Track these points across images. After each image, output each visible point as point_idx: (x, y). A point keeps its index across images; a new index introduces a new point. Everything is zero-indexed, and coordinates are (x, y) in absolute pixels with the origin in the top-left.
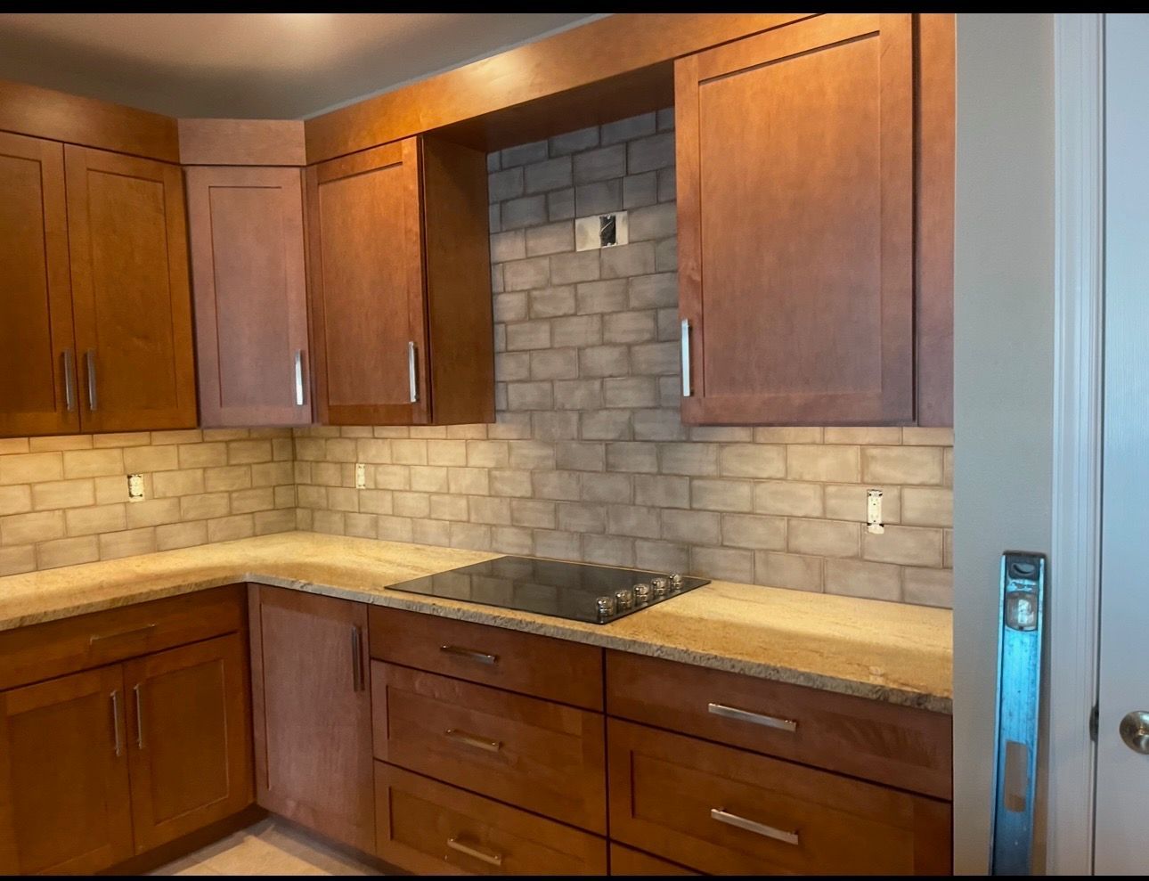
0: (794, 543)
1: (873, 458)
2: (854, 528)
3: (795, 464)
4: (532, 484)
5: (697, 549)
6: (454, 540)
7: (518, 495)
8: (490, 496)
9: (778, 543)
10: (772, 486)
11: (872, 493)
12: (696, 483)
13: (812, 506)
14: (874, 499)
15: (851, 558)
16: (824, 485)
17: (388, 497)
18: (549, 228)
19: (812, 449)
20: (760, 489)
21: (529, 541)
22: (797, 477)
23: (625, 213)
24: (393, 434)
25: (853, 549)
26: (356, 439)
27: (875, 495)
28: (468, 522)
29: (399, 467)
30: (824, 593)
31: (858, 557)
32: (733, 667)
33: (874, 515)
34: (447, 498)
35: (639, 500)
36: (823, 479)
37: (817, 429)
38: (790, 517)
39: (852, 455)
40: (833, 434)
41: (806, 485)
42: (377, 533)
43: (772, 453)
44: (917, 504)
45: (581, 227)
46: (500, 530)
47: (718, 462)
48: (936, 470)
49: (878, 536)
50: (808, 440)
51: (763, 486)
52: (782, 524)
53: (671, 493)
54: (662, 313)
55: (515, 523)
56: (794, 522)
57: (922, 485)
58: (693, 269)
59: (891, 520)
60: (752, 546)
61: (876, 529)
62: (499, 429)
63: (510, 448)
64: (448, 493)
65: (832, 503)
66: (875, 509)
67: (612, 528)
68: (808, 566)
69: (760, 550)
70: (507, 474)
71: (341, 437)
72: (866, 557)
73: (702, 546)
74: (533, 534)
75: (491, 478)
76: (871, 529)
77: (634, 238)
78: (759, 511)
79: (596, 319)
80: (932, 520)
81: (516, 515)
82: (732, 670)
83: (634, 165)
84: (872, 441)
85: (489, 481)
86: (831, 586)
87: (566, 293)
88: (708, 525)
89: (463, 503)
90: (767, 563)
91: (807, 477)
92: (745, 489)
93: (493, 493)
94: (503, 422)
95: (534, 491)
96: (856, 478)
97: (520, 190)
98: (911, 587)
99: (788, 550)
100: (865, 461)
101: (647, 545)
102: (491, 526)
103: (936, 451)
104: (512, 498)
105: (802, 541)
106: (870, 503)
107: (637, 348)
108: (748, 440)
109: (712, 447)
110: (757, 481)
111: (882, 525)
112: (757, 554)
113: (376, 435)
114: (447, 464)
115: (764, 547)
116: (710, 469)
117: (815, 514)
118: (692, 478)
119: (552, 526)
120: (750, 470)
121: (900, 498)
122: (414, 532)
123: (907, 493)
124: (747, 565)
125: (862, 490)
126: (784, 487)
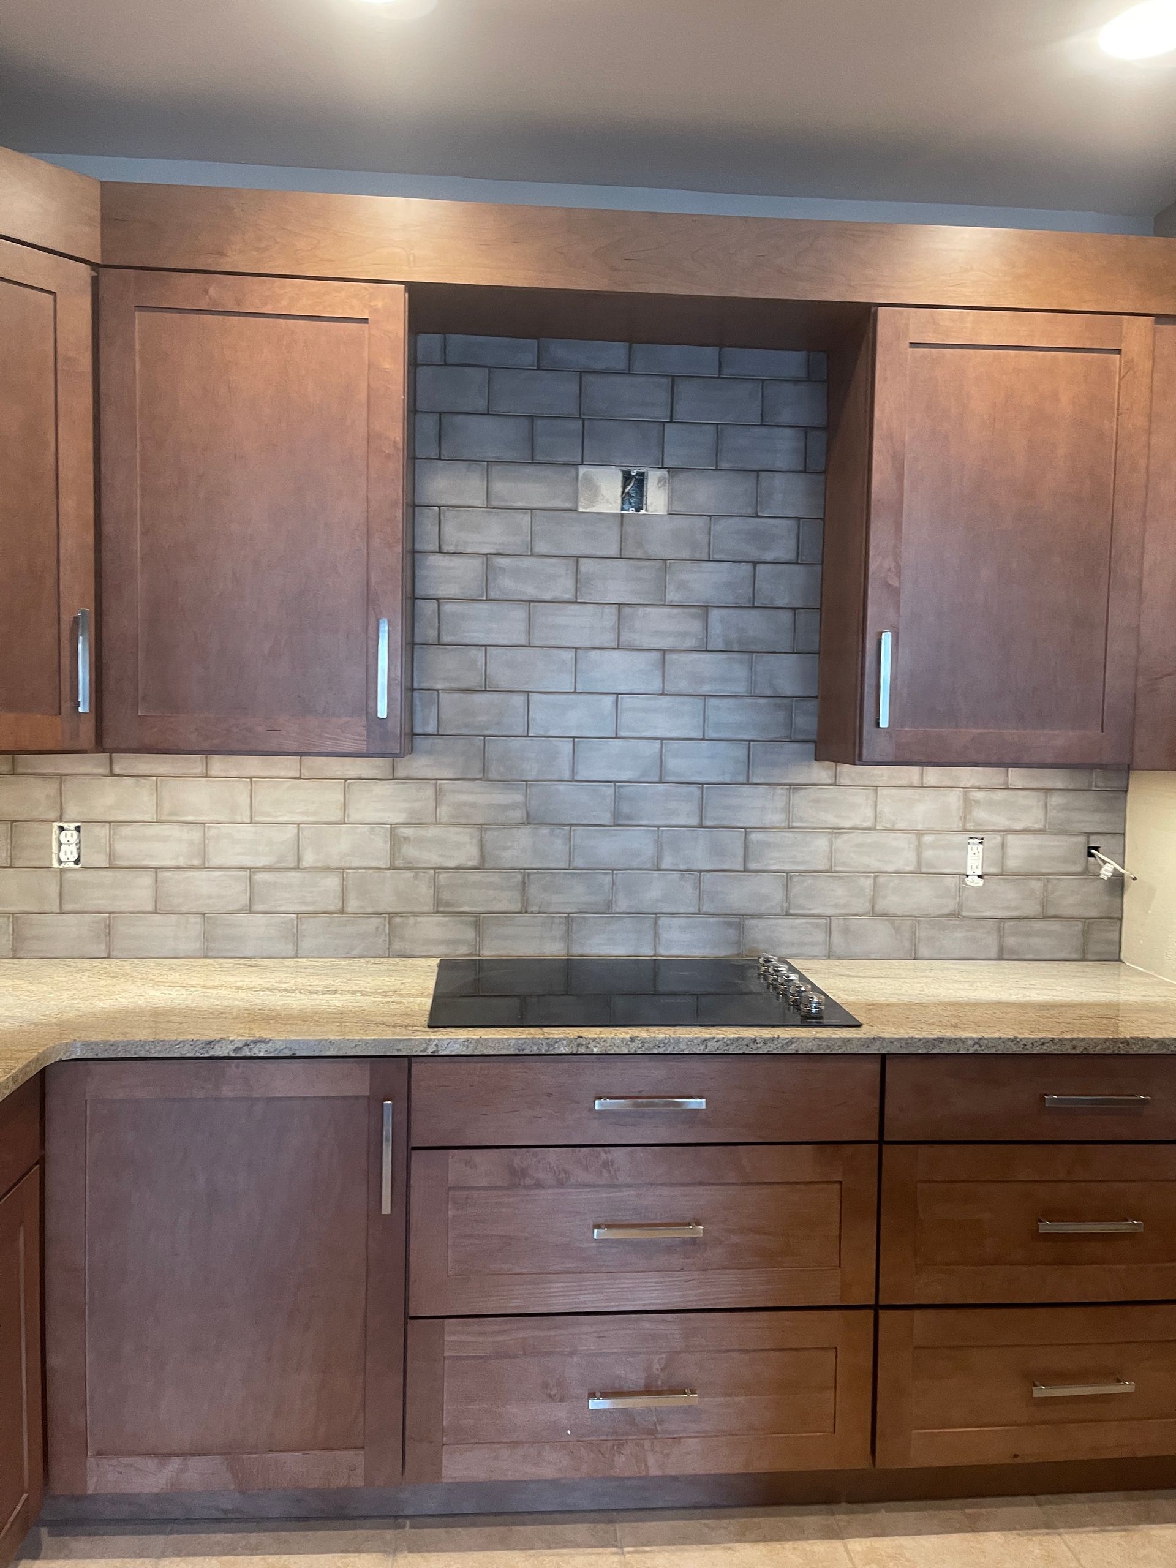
0: (882, 905)
1: (977, 802)
2: (951, 882)
3: (887, 809)
4: (482, 846)
5: (754, 922)
6: (306, 944)
7: (452, 864)
8: (392, 868)
9: (861, 905)
10: (858, 837)
11: (971, 841)
12: (755, 836)
13: (906, 860)
14: (975, 847)
15: (948, 915)
16: (920, 834)
17: (147, 879)
18: (530, 470)
19: (910, 792)
20: (839, 842)
21: (470, 934)
22: (889, 826)
23: (664, 472)
24: (162, 769)
25: (950, 905)
26: (61, 777)
27: (974, 844)
28: (342, 912)
29: (176, 826)
30: (915, 959)
31: (955, 915)
32: (1074, 1048)
33: (974, 867)
34: (295, 875)
35: (667, 862)
36: (920, 827)
37: (916, 770)
38: (878, 874)
39: (954, 799)
40: (933, 775)
41: (899, 835)
42: (109, 946)
43: (860, 798)
44: (1019, 851)
45: (588, 480)
46: (411, 920)
47: (788, 810)
48: (1040, 814)
49: (977, 889)
50: (904, 782)
51: (845, 837)
52: (867, 883)
53: (717, 849)
54: (715, 614)
55: (440, 907)
56: (882, 879)
57: (1026, 831)
58: (889, 570)
59: (993, 870)
60: (829, 911)
61: (974, 882)
62: (419, 765)
63: (438, 793)
64: (297, 868)
65: (928, 854)
66: (975, 860)
67: (622, 904)
68: (897, 930)
69: (837, 916)
70: (432, 832)
71: (13, 773)
72: (964, 914)
73: (760, 916)
74: (478, 922)
75: (395, 840)
76: (969, 881)
77: (678, 507)
78: (838, 869)
79: (611, 613)
80: (1035, 869)
81: (446, 896)
82: (1073, 1052)
83: (682, 410)
84: (977, 784)
85: (392, 847)
86: (923, 951)
87: (561, 568)
88: (770, 890)
89: (332, 883)
90: (846, 931)
91: (901, 825)
92: (821, 843)
93: (399, 863)
94: (430, 752)
95: (483, 857)
96: (956, 825)
97: (481, 404)
98: (1011, 941)
99: (873, 913)
100: (968, 805)
101: (676, 921)
102: (391, 915)
103: (1041, 794)
104: (438, 869)
105: (891, 902)
106: (970, 853)
107: (675, 656)
108: (829, 781)
109: (779, 791)
110: (836, 831)
111: (980, 876)
112: (835, 921)
113: (117, 769)
114: (298, 818)
115: (843, 911)
116: (776, 818)
117: (908, 869)
118: (747, 830)
119: (517, 907)
120: (831, 819)
121: (1003, 845)
122: (206, 937)
123: (1010, 838)
124: (821, 937)
125: (962, 838)
126: (871, 838)
